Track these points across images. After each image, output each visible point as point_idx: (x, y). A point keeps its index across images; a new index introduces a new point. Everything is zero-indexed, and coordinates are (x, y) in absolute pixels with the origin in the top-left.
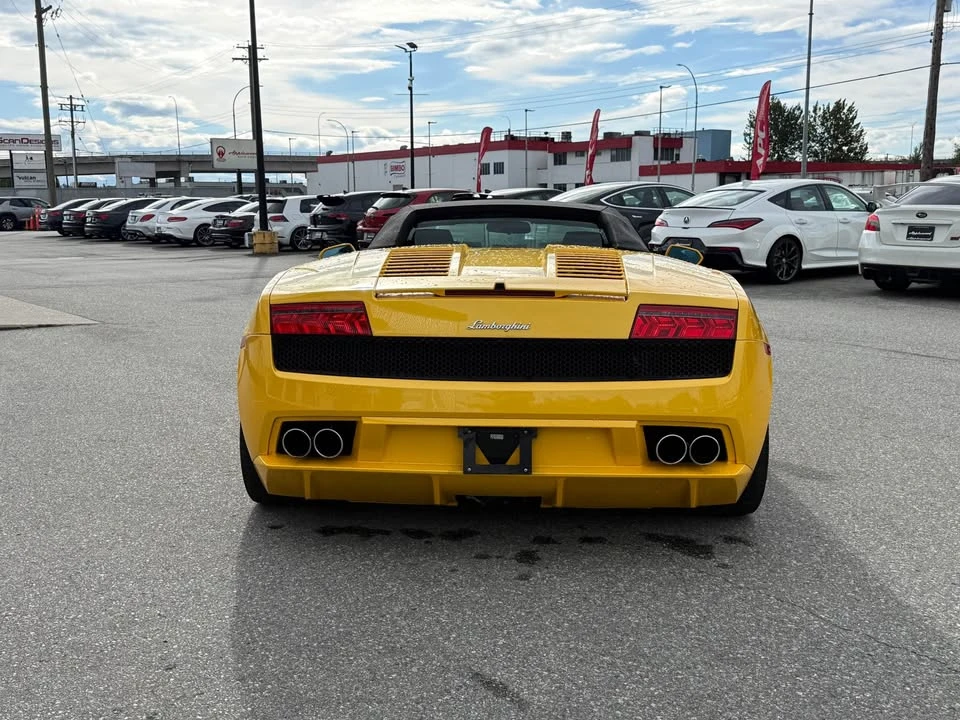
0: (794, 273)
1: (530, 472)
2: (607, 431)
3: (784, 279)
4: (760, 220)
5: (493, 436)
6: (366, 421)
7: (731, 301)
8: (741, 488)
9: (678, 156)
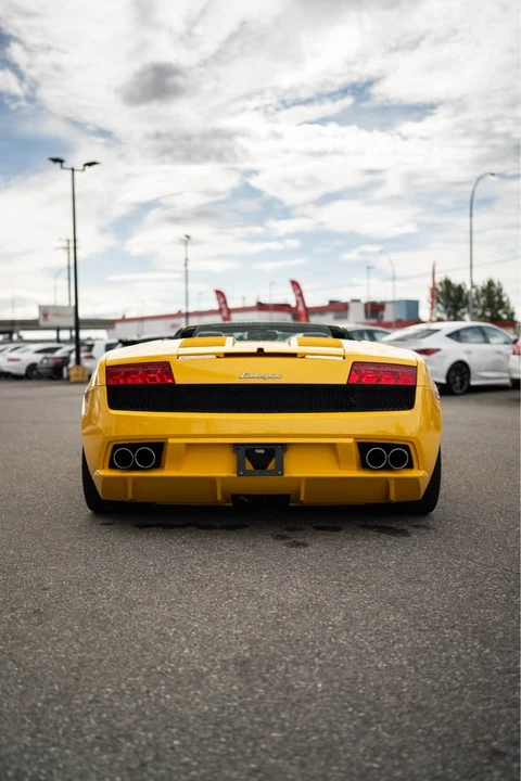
0: (465, 388)
1: (282, 475)
2: (333, 446)
3: (459, 391)
4: (439, 350)
5: (257, 451)
6: (170, 441)
7: (411, 361)
8: (424, 486)
9: (382, 317)
